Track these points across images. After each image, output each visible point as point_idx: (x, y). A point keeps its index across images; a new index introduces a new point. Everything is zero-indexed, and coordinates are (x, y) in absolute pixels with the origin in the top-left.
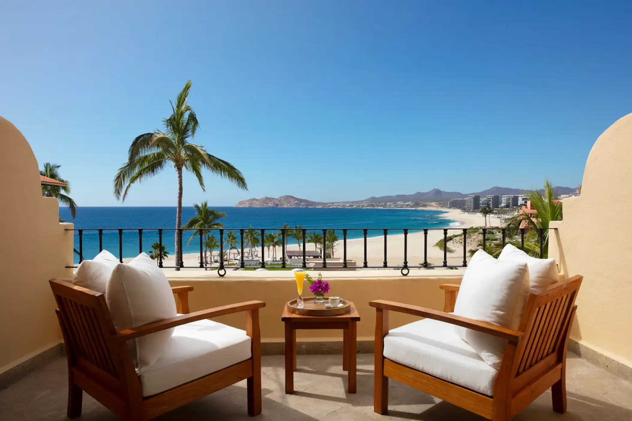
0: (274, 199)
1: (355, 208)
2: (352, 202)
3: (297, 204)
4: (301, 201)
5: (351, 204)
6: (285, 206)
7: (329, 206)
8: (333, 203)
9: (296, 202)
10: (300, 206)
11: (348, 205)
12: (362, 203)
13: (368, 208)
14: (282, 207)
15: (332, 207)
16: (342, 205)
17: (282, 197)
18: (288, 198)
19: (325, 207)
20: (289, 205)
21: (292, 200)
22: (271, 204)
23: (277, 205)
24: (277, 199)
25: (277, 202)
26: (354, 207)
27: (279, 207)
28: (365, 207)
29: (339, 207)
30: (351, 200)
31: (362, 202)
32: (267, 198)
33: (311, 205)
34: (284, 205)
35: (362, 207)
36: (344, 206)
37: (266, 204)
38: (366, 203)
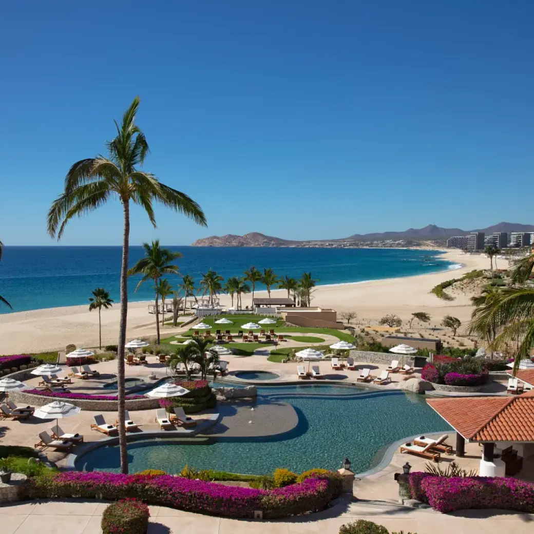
0: (239, 236)
1: (335, 247)
2: (333, 241)
3: (266, 242)
4: (271, 239)
5: (331, 243)
6: (252, 245)
7: (304, 245)
8: (309, 242)
9: (265, 240)
10: (269, 245)
11: (327, 244)
12: (345, 242)
13: (351, 247)
14: (248, 246)
15: (307, 246)
16: (320, 243)
17: (248, 234)
18: (256, 235)
19: (300, 247)
20: (256, 243)
21: (261, 239)
22: (234, 243)
23: (243, 244)
24: (242, 237)
25: (242, 240)
26: (334, 246)
27: (245, 246)
28: (347, 246)
29: (317, 246)
30: (331, 238)
31: (344, 240)
32: (230, 236)
33: (283, 244)
34: (251, 244)
35: (344, 246)
36: (322, 245)
37: (229, 243)
38: (348, 241)
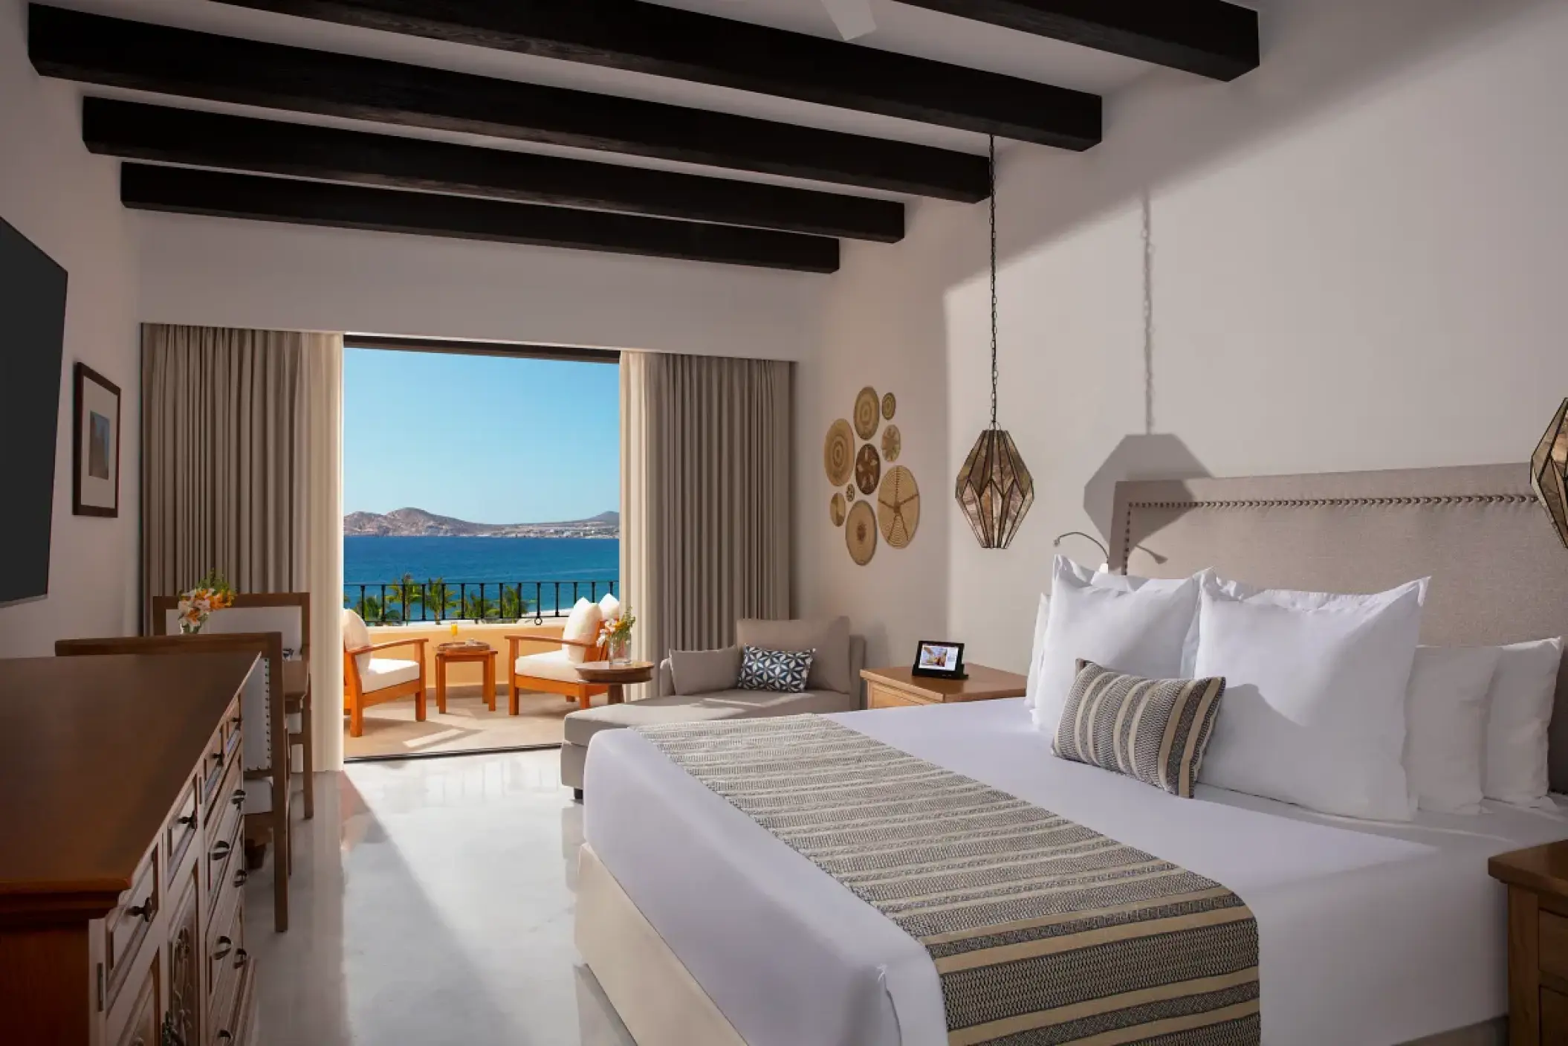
0: (380, 516)
1: (567, 537)
2: (564, 524)
3: (431, 527)
4: (442, 520)
5: (559, 528)
6: (405, 533)
7: (507, 533)
8: (516, 526)
9: (431, 523)
10: (439, 533)
11: (552, 531)
12: (586, 526)
13: (599, 536)
14: (396, 534)
15: (514, 535)
16: (536, 529)
17: (397, 511)
18: (412, 514)
19: (499, 536)
20: (413, 529)
21: (421, 519)
22: (370, 529)
23: (387, 530)
24: (385, 518)
25: (385, 524)
26: (565, 535)
27: (391, 534)
28: (591, 534)
29: (532, 535)
30: (560, 520)
31: (584, 523)
32: (362, 514)
33: (464, 531)
34: (403, 529)
35: (585, 535)
36: (541, 532)
37: (360, 528)
38: (593, 525)
